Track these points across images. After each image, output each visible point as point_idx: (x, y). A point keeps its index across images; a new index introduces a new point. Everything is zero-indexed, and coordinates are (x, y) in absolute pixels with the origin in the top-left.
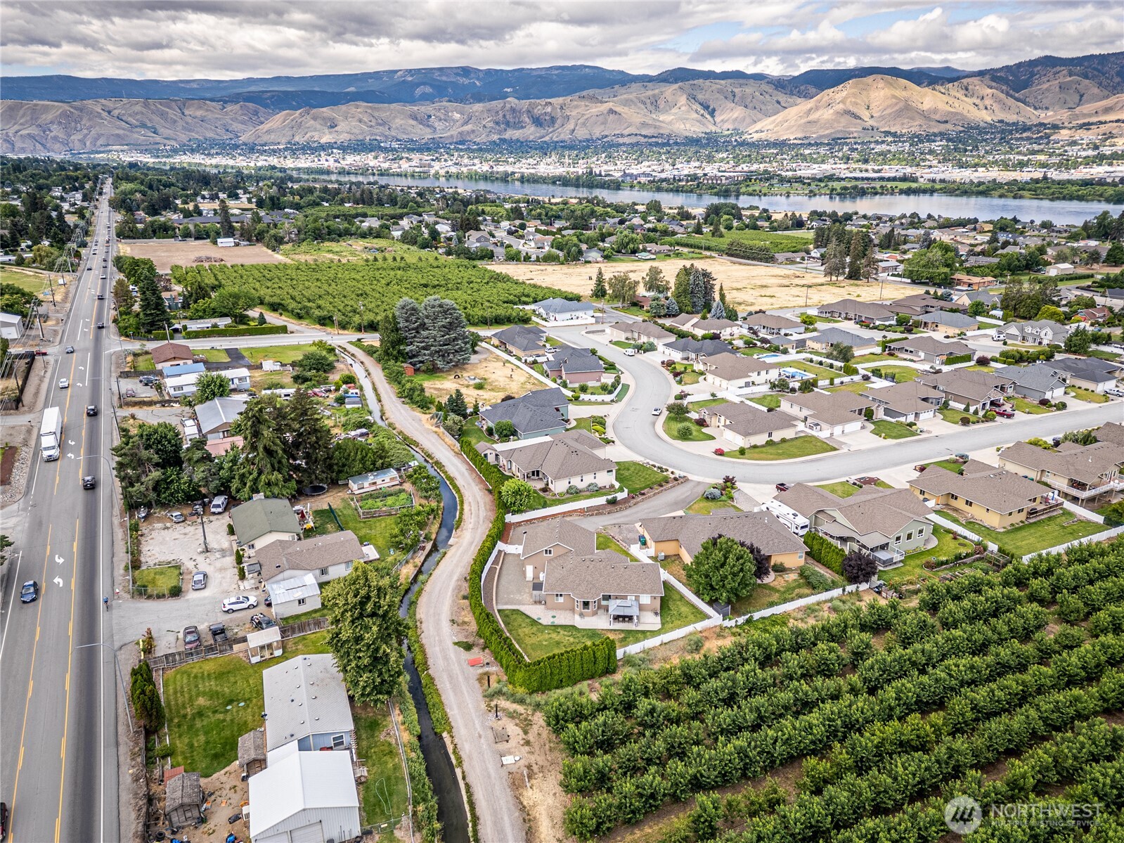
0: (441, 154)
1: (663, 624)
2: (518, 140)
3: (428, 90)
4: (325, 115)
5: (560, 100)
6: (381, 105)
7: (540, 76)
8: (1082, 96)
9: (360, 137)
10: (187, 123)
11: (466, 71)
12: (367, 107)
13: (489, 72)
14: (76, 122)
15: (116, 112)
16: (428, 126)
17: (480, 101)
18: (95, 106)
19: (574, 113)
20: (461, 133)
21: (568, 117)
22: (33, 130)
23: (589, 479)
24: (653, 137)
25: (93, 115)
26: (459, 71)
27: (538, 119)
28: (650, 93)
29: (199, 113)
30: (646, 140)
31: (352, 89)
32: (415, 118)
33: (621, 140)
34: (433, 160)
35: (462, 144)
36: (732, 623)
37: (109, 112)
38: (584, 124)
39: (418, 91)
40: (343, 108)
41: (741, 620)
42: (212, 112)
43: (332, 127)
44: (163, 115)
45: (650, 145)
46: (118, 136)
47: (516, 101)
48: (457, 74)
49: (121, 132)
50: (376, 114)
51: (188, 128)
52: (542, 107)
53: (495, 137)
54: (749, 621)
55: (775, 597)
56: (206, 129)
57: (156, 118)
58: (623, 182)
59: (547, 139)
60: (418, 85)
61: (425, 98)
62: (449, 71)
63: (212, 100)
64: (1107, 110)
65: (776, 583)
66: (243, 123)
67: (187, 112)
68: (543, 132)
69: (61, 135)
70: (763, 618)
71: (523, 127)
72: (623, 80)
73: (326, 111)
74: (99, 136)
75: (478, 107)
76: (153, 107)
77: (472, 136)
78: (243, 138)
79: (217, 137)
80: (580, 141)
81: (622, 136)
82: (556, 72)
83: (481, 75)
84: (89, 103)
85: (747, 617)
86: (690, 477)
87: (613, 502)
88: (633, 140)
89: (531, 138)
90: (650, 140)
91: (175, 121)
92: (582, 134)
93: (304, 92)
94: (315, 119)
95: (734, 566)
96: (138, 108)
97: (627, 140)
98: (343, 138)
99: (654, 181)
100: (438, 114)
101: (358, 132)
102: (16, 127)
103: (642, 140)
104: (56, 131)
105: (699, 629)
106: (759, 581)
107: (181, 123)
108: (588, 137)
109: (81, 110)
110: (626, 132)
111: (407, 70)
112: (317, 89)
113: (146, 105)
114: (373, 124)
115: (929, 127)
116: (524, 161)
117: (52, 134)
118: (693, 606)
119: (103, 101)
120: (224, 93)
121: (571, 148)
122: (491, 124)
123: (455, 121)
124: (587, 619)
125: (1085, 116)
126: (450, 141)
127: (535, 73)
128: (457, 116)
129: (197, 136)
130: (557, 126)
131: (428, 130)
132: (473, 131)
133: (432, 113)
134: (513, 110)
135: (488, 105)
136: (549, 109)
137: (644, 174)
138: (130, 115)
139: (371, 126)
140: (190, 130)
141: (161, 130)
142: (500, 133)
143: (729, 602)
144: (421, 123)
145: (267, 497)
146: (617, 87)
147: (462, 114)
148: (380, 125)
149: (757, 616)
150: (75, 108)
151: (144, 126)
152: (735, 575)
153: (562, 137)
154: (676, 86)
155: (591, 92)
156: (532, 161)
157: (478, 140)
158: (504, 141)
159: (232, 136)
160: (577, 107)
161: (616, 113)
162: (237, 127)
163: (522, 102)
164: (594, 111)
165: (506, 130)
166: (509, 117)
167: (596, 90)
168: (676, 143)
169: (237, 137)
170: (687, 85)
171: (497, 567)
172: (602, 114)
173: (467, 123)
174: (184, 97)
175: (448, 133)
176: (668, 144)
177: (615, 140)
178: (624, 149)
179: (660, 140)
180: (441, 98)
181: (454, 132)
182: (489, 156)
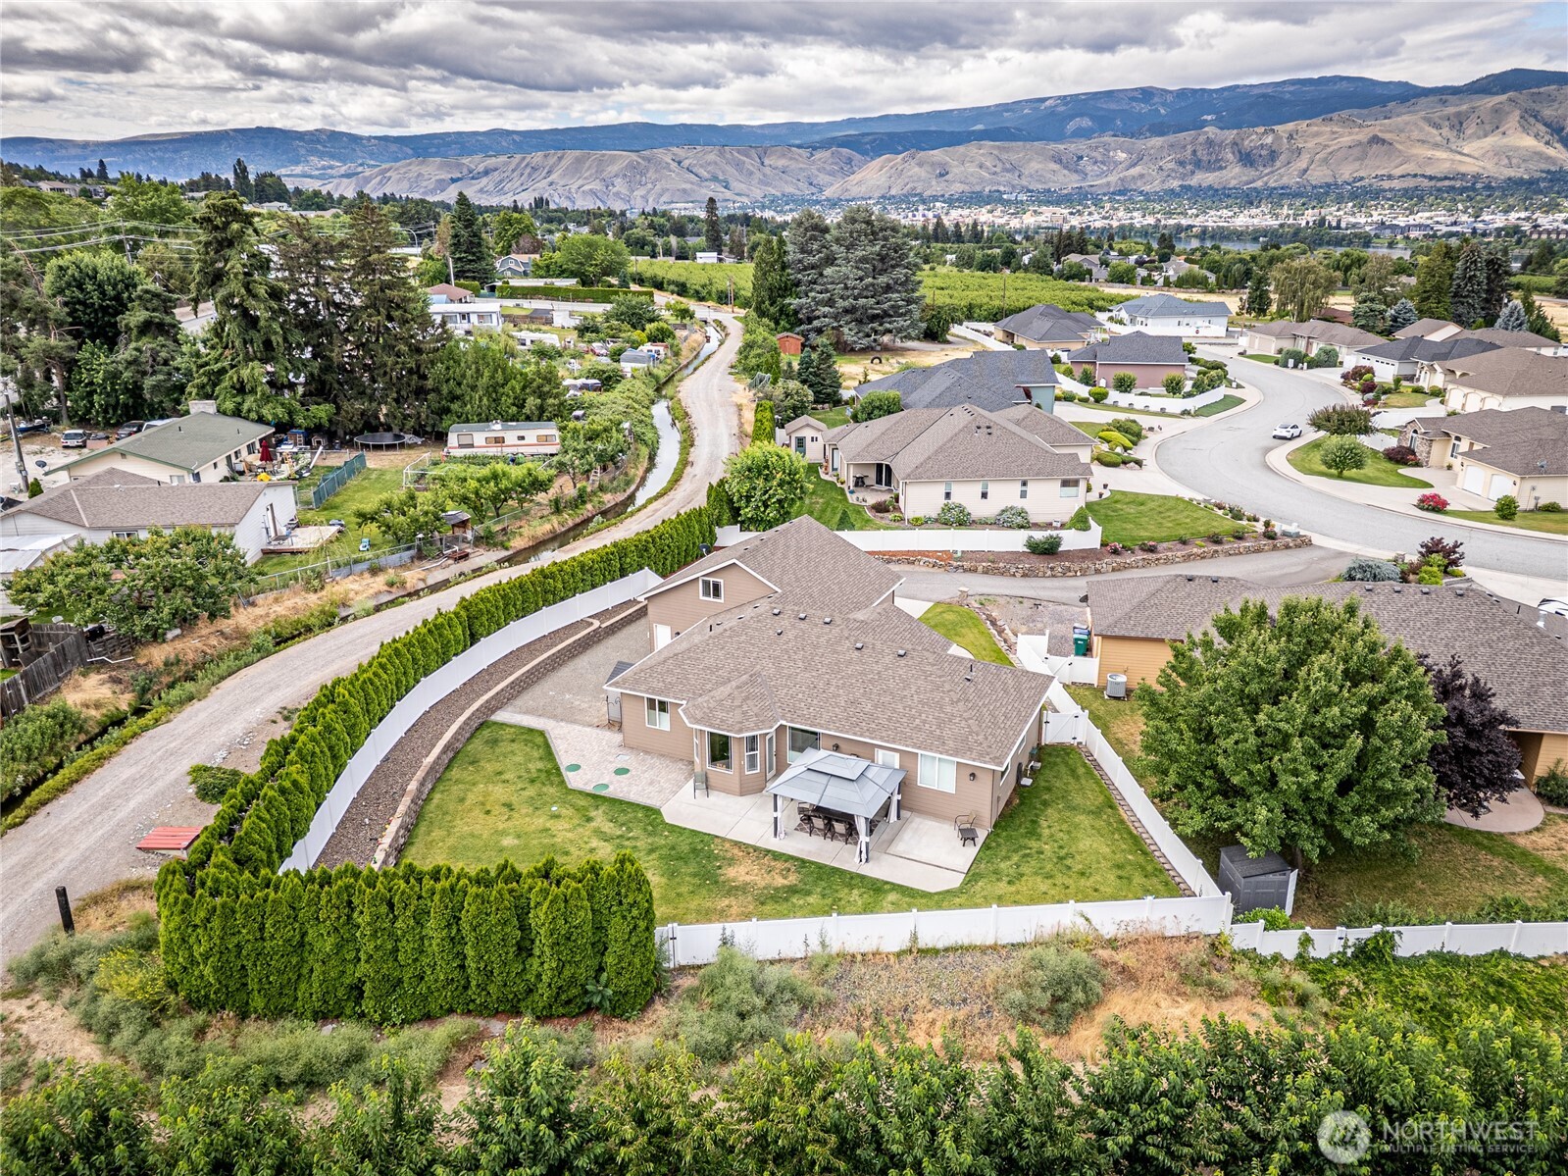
0: (1086, 207)
1: (972, 876)
2: (1210, 187)
3: (1086, 123)
4: (935, 159)
5: (1291, 126)
6: (1014, 144)
7: (1264, 96)
9: (978, 188)
10: (764, 175)
11: (1147, 94)
12: (993, 147)
13: (1182, 93)
14: (642, 174)
15: (686, 163)
16: (1076, 171)
17: (1162, 134)
18: (664, 155)
19: (1310, 145)
20: (1122, 180)
21: (1299, 151)
22: (596, 185)
23: (1004, 495)
24: (1446, 178)
25: (661, 166)
26: (1136, 94)
27: (1248, 155)
28: (1451, 110)
29: (782, 163)
30: (1432, 183)
31: (980, 127)
32: (1059, 161)
33: (1386, 185)
34: (1071, 213)
35: (1123, 193)
36: (1285, 944)
37: (679, 163)
38: (1325, 161)
39: (1071, 126)
40: (961, 149)
41: (1328, 942)
42: (798, 161)
43: (941, 175)
44: (739, 166)
45: (1439, 190)
46: (684, 191)
47: (1218, 131)
48: (1133, 99)
49: (688, 186)
50: (1004, 156)
51: (764, 183)
52: (1257, 138)
53: (1175, 184)
54: (1369, 956)
55: (1530, 890)
56: (786, 182)
57: (730, 170)
58: (1377, 236)
59: (1259, 184)
60: (1072, 117)
61: (1082, 134)
62: (1121, 95)
63: (799, 147)
65: (1544, 840)
66: (831, 174)
67: (767, 162)
68: (1253, 173)
69: (624, 191)
70: (1450, 960)
71: (1221, 168)
72: (1407, 95)
73: (937, 154)
74: (664, 191)
75: (1157, 141)
76: (728, 156)
77: (1139, 183)
78: (828, 193)
79: (797, 192)
80: (1315, 187)
81: (1390, 177)
82: (1292, 88)
83: (1170, 98)
84: (659, 152)
85: (1365, 933)
86: (1317, 539)
87: (1047, 550)
88: (1410, 183)
89: (1233, 183)
90: (1439, 184)
91: (751, 173)
92: (1319, 175)
93: (914, 133)
94: (920, 165)
95: (1329, 699)
96: (712, 157)
97: (1396, 184)
98: (957, 188)
99: (1434, 236)
100: (1094, 154)
101: (975, 181)
102: (580, 182)
103: (1426, 183)
104: (620, 186)
105: (1108, 930)
106: (1458, 817)
107: (758, 175)
108: (1330, 180)
109: (649, 160)
110: (1398, 172)
111: (1059, 97)
112: (933, 128)
113: (721, 154)
114: (998, 170)
116: (1212, 213)
117: (615, 190)
118: (1138, 843)
119: (675, 149)
120: (817, 138)
121: (1296, 195)
122: (1172, 165)
123: (1117, 164)
124: (716, 798)
126: (1105, 190)
127: (1256, 91)
128: (1122, 156)
129: (773, 192)
130: (1278, 164)
131: (1075, 177)
132: (1142, 176)
133: (1084, 154)
134: (1210, 143)
135: (1171, 138)
136: (1269, 140)
137: (1420, 226)
138: (701, 166)
139: (995, 173)
140: (767, 184)
141: (734, 184)
142: (1183, 177)
143: (1288, 854)
144: (1066, 168)
145: (221, 412)
146: (1391, 105)
147: (1129, 152)
148: (1008, 171)
149: (1413, 941)
150: (643, 158)
151: (715, 179)
152: (1328, 739)
153: (1285, 181)
154: (1503, 98)
155: (1344, 114)
156: (1225, 213)
157: (1147, 188)
158: (1188, 188)
159: (814, 190)
160: (1317, 134)
161: (1384, 141)
162: (823, 179)
163: (1226, 132)
164: (1346, 140)
165: (1193, 173)
166: (1202, 154)
167: (1356, 111)
168: (1488, 187)
169: (821, 191)
170: (1522, 97)
171: (596, 623)
172: (1360, 143)
173: (1134, 165)
174: (767, 144)
175: (1104, 181)
176: (1473, 188)
177: (1376, 184)
178: (1389, 195)
179: (1458, 184)
180: (1102, 132)
181: (1113, 178)
182: (1158, 207)
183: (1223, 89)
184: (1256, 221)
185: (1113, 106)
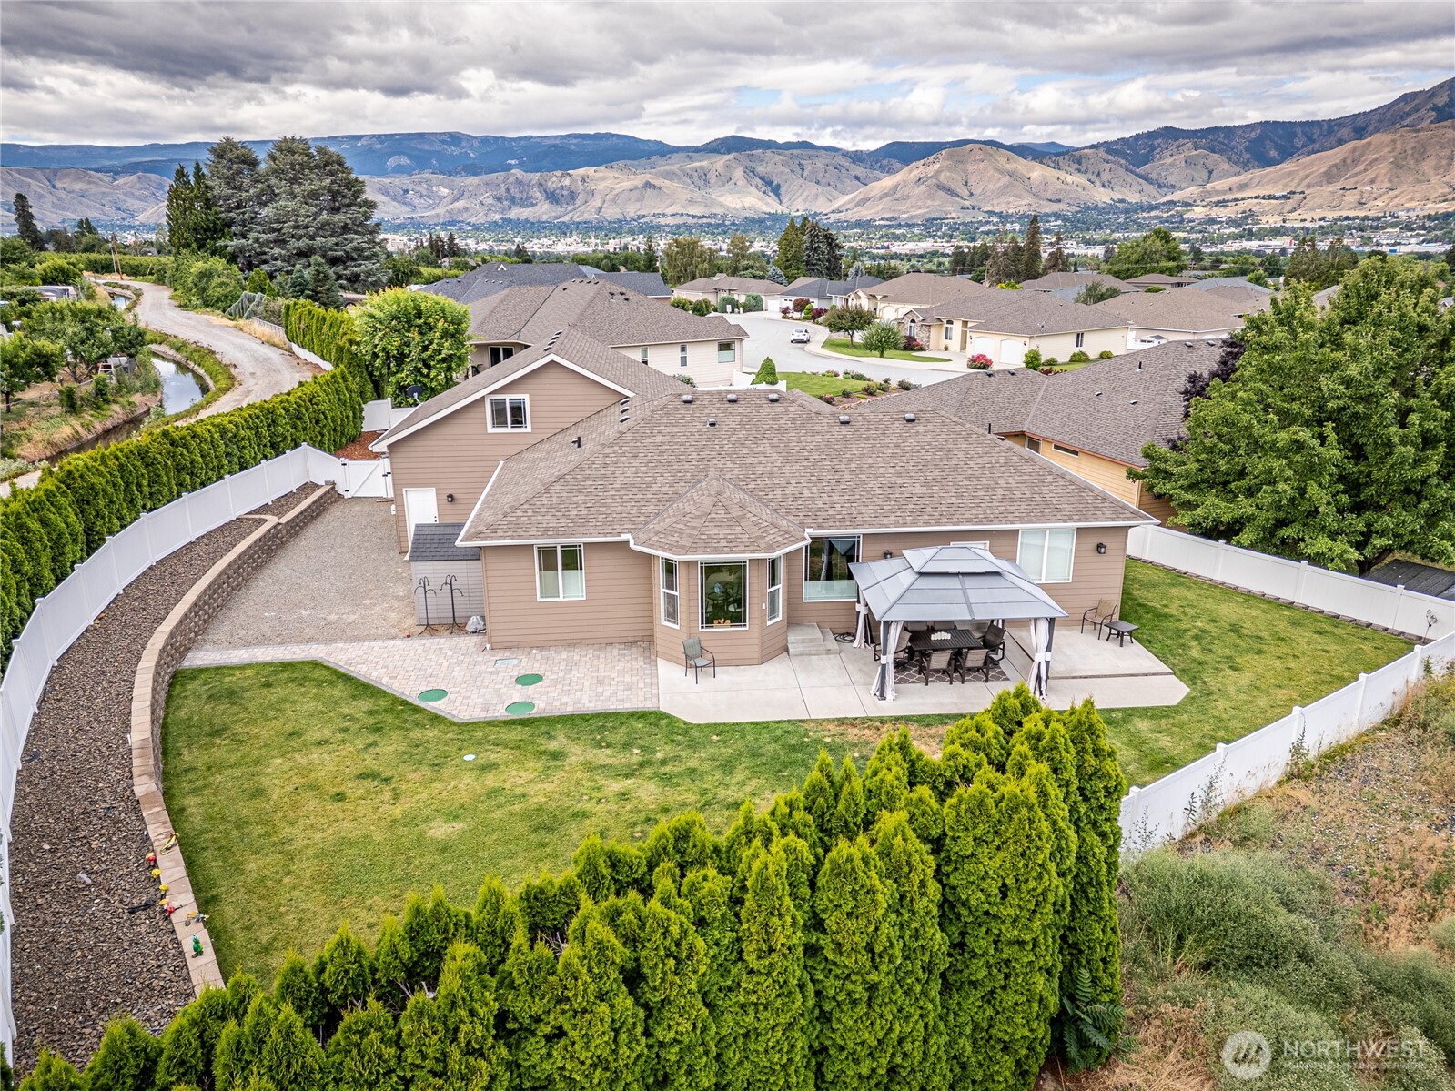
2: (527, 221)
3: (405, 161)
5: (582, 171)
7: (555, 146)
8: (1211, 172)
10: (59, 199)
11: (455, 138)
13: (486, 140)
16: (405, 203)
17: (475, 174)
19: (600, 187)
20: (449, 212)
21: (592, 193)
24: (704, 217)
26: (446, 138)
27: (553, 194)
28: (696, 165)
29: (77, 186)
30: (695, 220)
32: (386, 194)
33: (663, 221)
38: (614, 201)
39: (391, 163)
42: (98, 185)
44: (22, 188)
45: (701, 226)
47: (524, 173)
48: (444, 142)
51: (60, 205)
52: (556, 180)
53: (497, 217)
56: (88, 206)
59: (566, 219)
60: (390, 155)
61: (399, 170)
62: (432, 138)
63: (97, 170)
64: (1242, 187)
66: (142, 199)
67: (59, 184)
68: (560, 209)
71: (532, 205)
72: (662, 151)
75: (472, 180)
76: (7, 177)
77: (465, 215)
78: (141, 218)
80: (610, 222)
81: (664, 215)
82: (575, 141)
83: (476, 143)
88: (679, 220)
89: (545, 218)
90: (700, 221)
91: (41, 196)
92: (611, 213)
97: (670, 221)
100: (418, 189)
103: (690, 221)
107: (49, 199)
108: (621, 217)
110: (669, 211)
115: (1040, 206)
116: (536, 241)
120: (115, 162)
121: (598, 228)
122: (491, 201)
123: (441, 198)
125: (1218, 193)
126: (436, 221)
127: (547, 142)
128: (444, 191)
130: (578, 203)
131: (405, 208)
132: (466, 209)
133: (409, 187)
134: (519, 183)
135: (485, 177)
136: (567, 182)
140: (64, 209)
142: (502, 211)
144: (394, 200)
146: (654, 158)
147: (450, 188)
153: (586, 217)
154: (730, 157)
155: (621, 163)
156: (545, 241)
157: (473, 220)
158: (509, 221)
159: (125, 216)
160: (603, 179)
161: (655, 187)
162: (132, 204)
163: (532, 175)
164: (627, 185)
165: (510, 208)
166: (514, 191)
167: (629, 162)
168: (733, 224)
169: (133, 216)
170: (742, 156)
171: (272, 520)
172: (637, 188)
173: (457, 200)
174: (54, 166)
175: (433, 212)
176: (723, 224)
177: (656, 221)
178: (667, 229)
179: (713, 221)
180: (422, 169)
181: (441, 210)
182: (488, 237)
183: (520, 139)
184: (573, 248)
185: (427, 147)
